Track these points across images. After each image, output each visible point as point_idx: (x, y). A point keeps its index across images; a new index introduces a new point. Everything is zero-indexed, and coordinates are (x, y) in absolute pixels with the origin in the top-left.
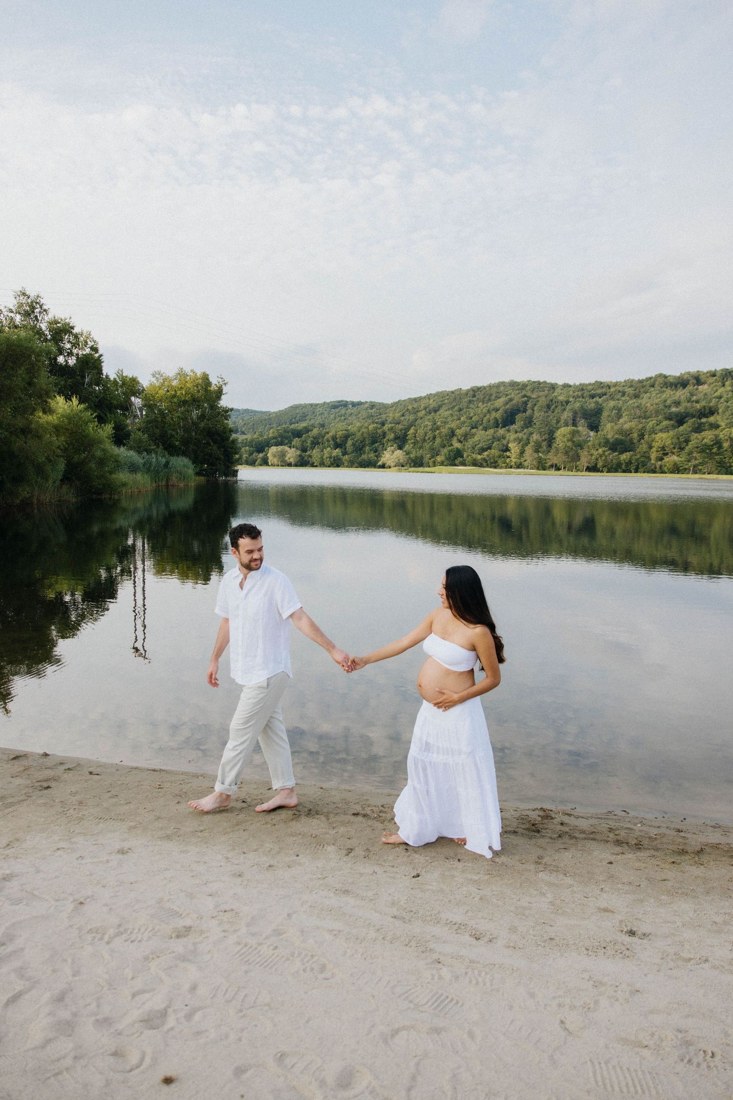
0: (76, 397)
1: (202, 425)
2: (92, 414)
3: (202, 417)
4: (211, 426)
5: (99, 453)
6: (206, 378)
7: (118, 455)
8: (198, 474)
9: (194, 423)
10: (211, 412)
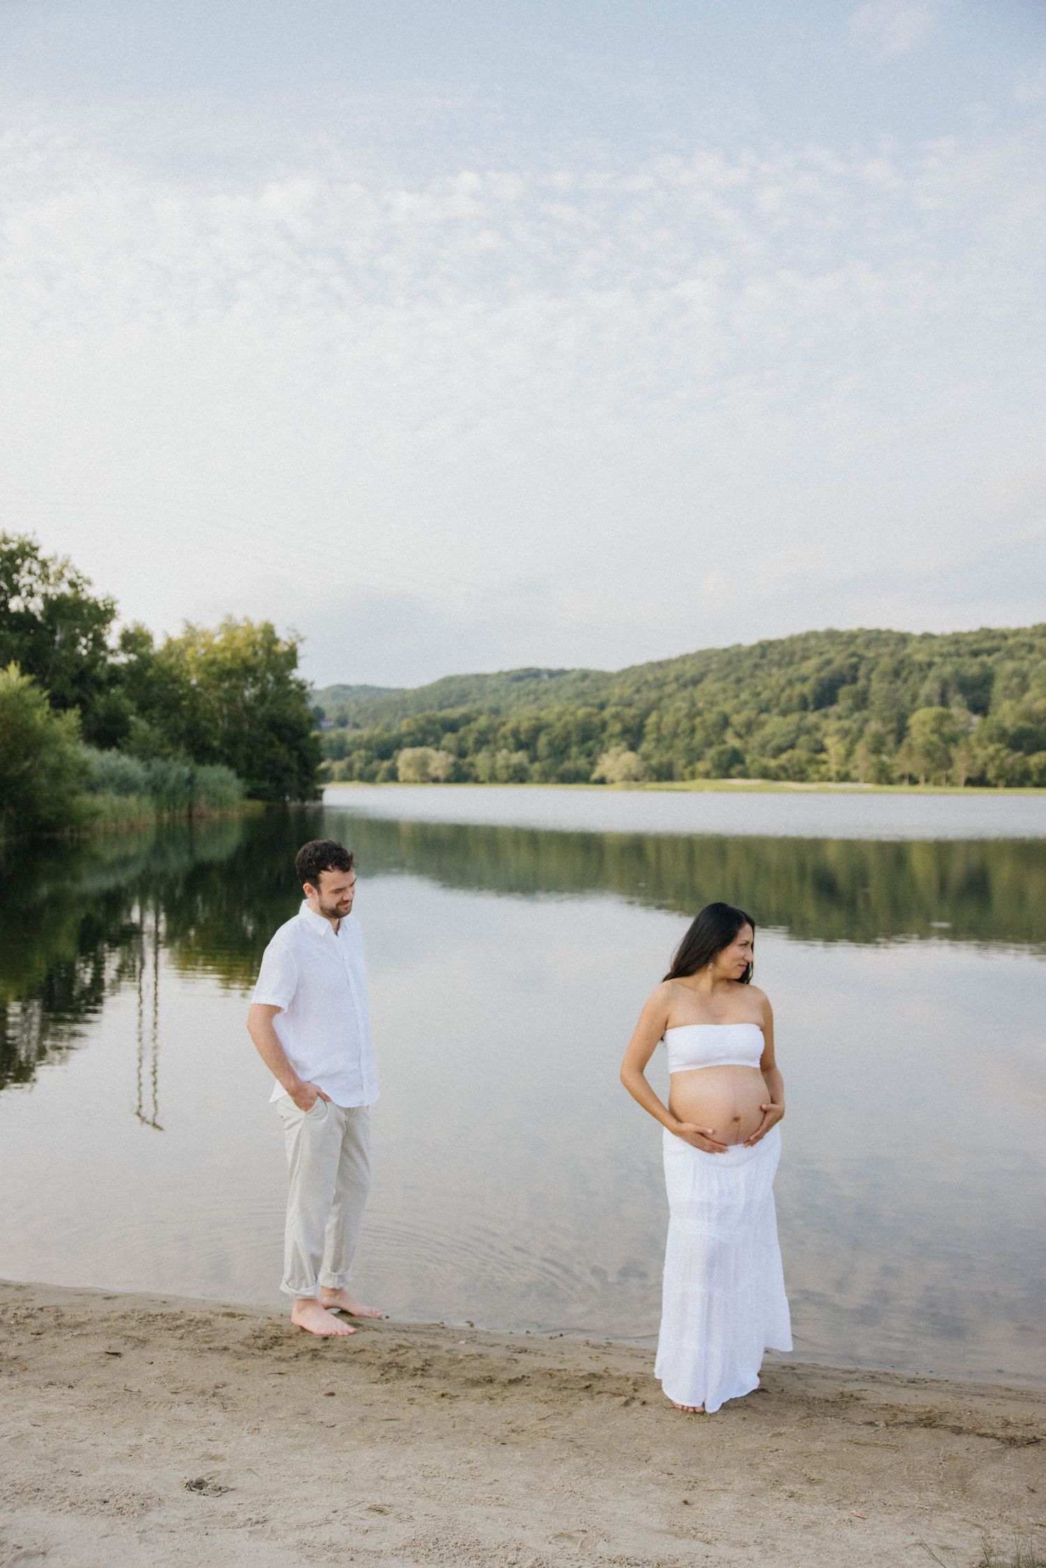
0: (16, 664)
1: (260, 712)
2: (41, 693)
3: (261, 698)
4: (274, 711)
5: (52, 760)
6: (269, 631)
7: (86, 764)
8: (250, 796)
9: (248, 709)
10: (275, 688)
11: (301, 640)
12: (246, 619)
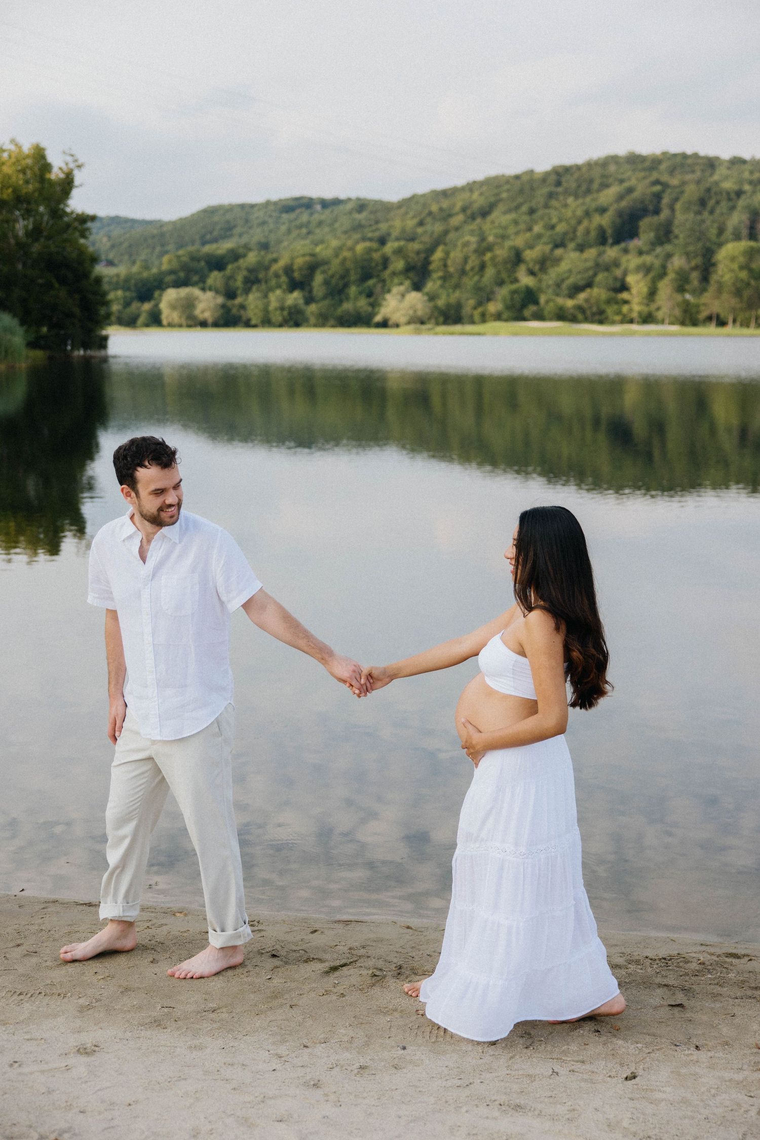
1: (36, 248)
3: (35, 233)
4: (53, 249)
6: (39, 155)
8: (32, 345)
9: (20, 245)
10: (51, 222)
11: (79, 167)
12: (13, 141)
